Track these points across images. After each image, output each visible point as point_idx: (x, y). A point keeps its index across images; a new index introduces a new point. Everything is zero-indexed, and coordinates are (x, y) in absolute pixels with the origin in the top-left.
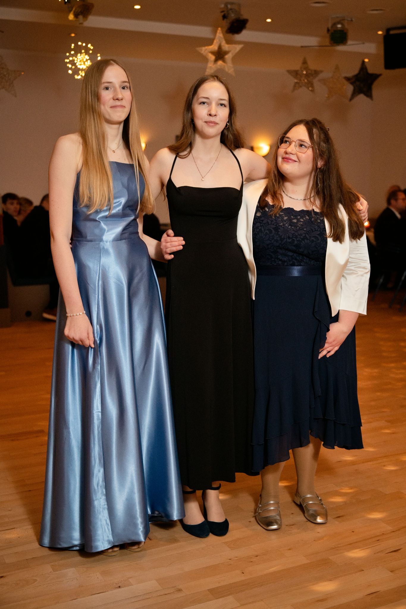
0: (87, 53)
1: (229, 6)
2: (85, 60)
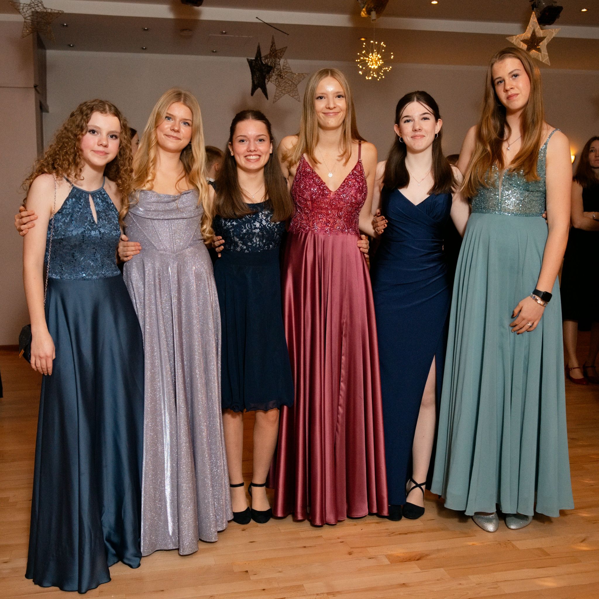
0: (379, 52)
2: (377, 59)
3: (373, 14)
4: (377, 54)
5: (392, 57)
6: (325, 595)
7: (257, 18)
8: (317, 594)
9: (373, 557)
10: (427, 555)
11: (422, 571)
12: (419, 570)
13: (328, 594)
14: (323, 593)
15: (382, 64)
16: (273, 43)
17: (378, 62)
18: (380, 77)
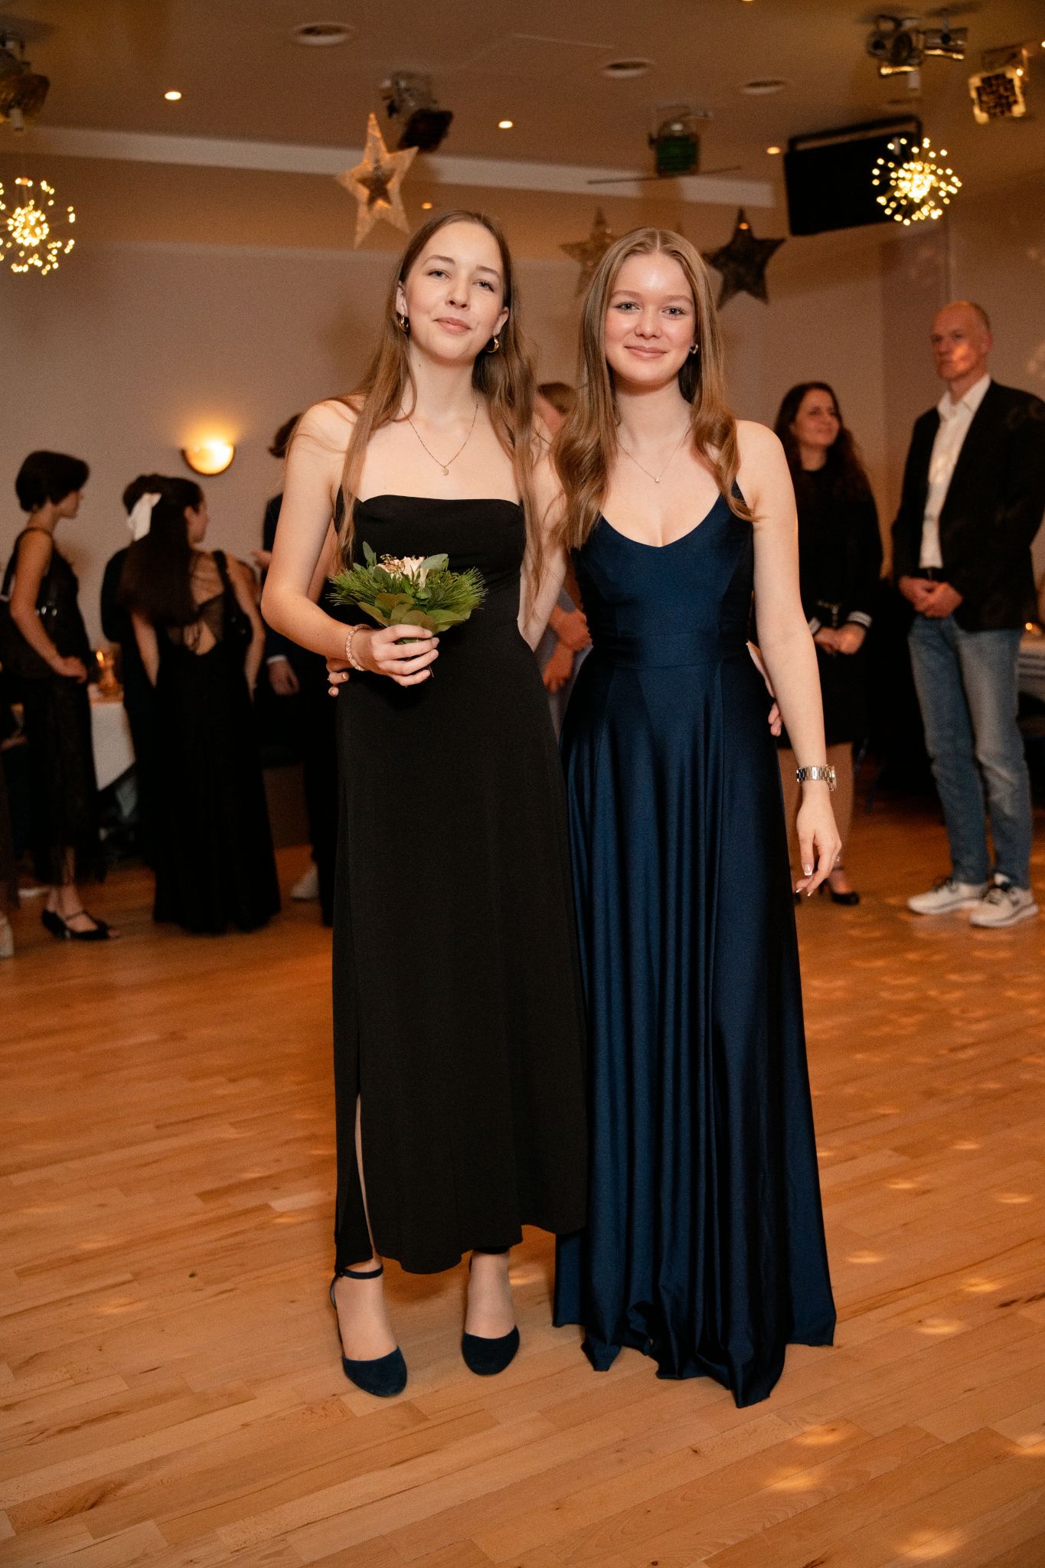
0: (39, 205)
1: (403, 84)
3: (16, 113)
4: (37, 209)
5: (72, 218)
10: (120, 1485)
11: (99, 1540)
12: (90, 1540)
15: (49, 236)
17: (38, 230)
18: (48, 267)
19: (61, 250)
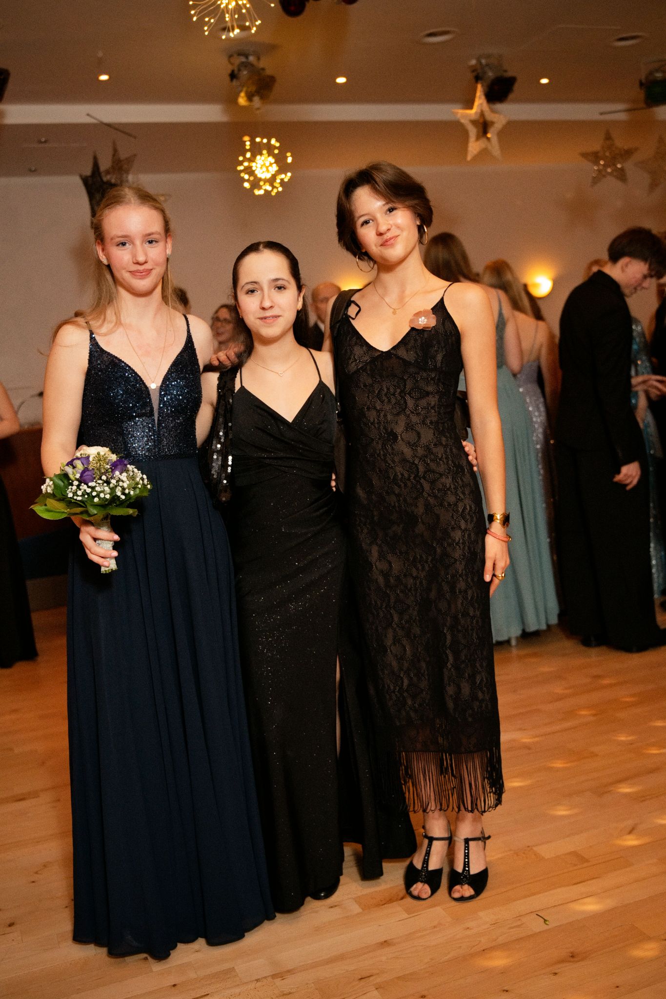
0: (270, 153)
1: (483, 61)
2: (268, 164)
3: (256, 99)
4: (269, 156)
5: (290, 160)
6: (270, 979)
7: (88, 115)
8: (257, 980)
9: (336, 904)
11: (411, 915)
12: (406, 915)
13: (274, 976)
14: (265, 977)
15: (277, 172)
16: (115, 151)
17: (270, 168)
18: (275, 191)
19: (282, 180)
